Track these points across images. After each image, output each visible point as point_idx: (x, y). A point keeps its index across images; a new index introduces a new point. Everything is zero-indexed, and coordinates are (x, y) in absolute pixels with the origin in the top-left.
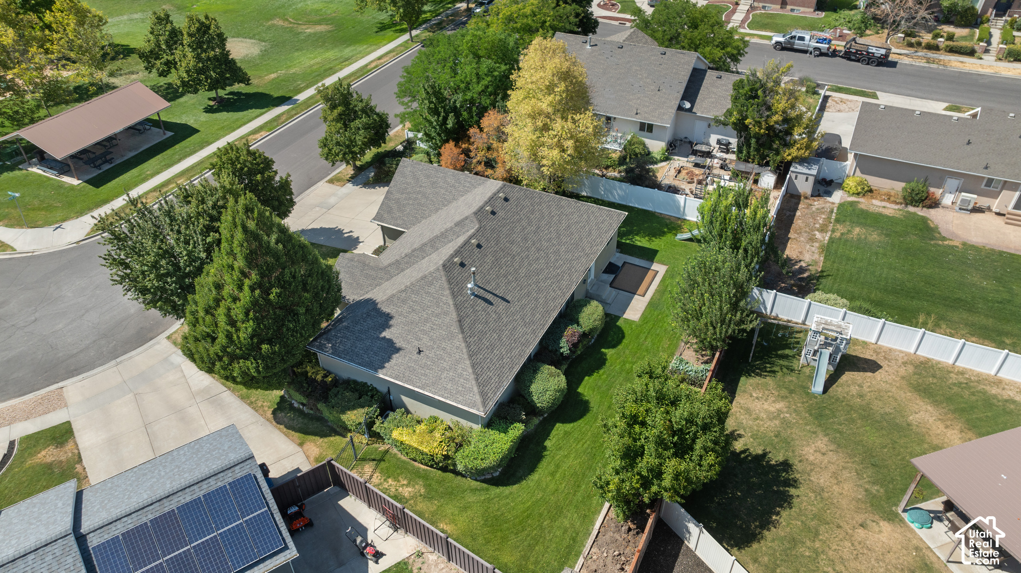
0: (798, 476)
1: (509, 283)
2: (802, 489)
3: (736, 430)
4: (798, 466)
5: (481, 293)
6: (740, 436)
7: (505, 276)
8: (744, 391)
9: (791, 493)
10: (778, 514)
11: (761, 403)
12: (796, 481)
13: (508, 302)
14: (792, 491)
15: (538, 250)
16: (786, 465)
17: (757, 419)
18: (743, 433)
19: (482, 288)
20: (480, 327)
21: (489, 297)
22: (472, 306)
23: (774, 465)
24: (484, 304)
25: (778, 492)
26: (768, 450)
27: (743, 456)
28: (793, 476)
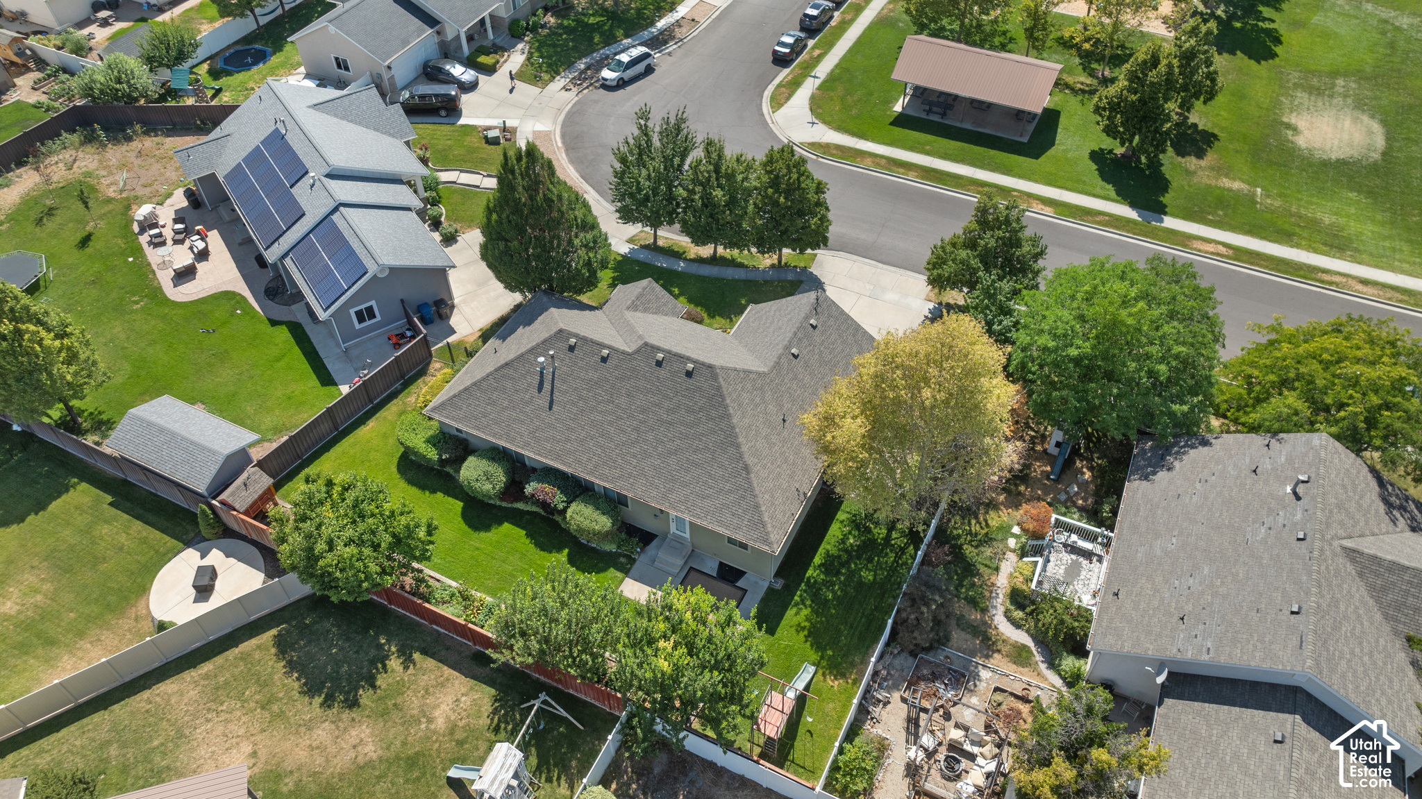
0: (335, 710)
1: (574, 404)
2: (318, 710)
3: (415, 664)
4: (346, 715)
5: (548, 378)
6: (406, 668)
7: (580, 398)
8: (472, 689)
9: (317, 698)
10: (298, 679)
11: (450, 703)
12: (329, 707)
13: (550, 408)
14: (318, 700)
15: (636, 429)
16: (353, 704)
17: (427, 691)
18: (409, 672)
19: (553, 376)
20: (509, 385)
21: (547, 386)
22: (528, 372)
23: (357, 692)
24: (536, 382)
25: (324, 687)
26: (378, 691)
27: (380, 665)
28: (336, 705)
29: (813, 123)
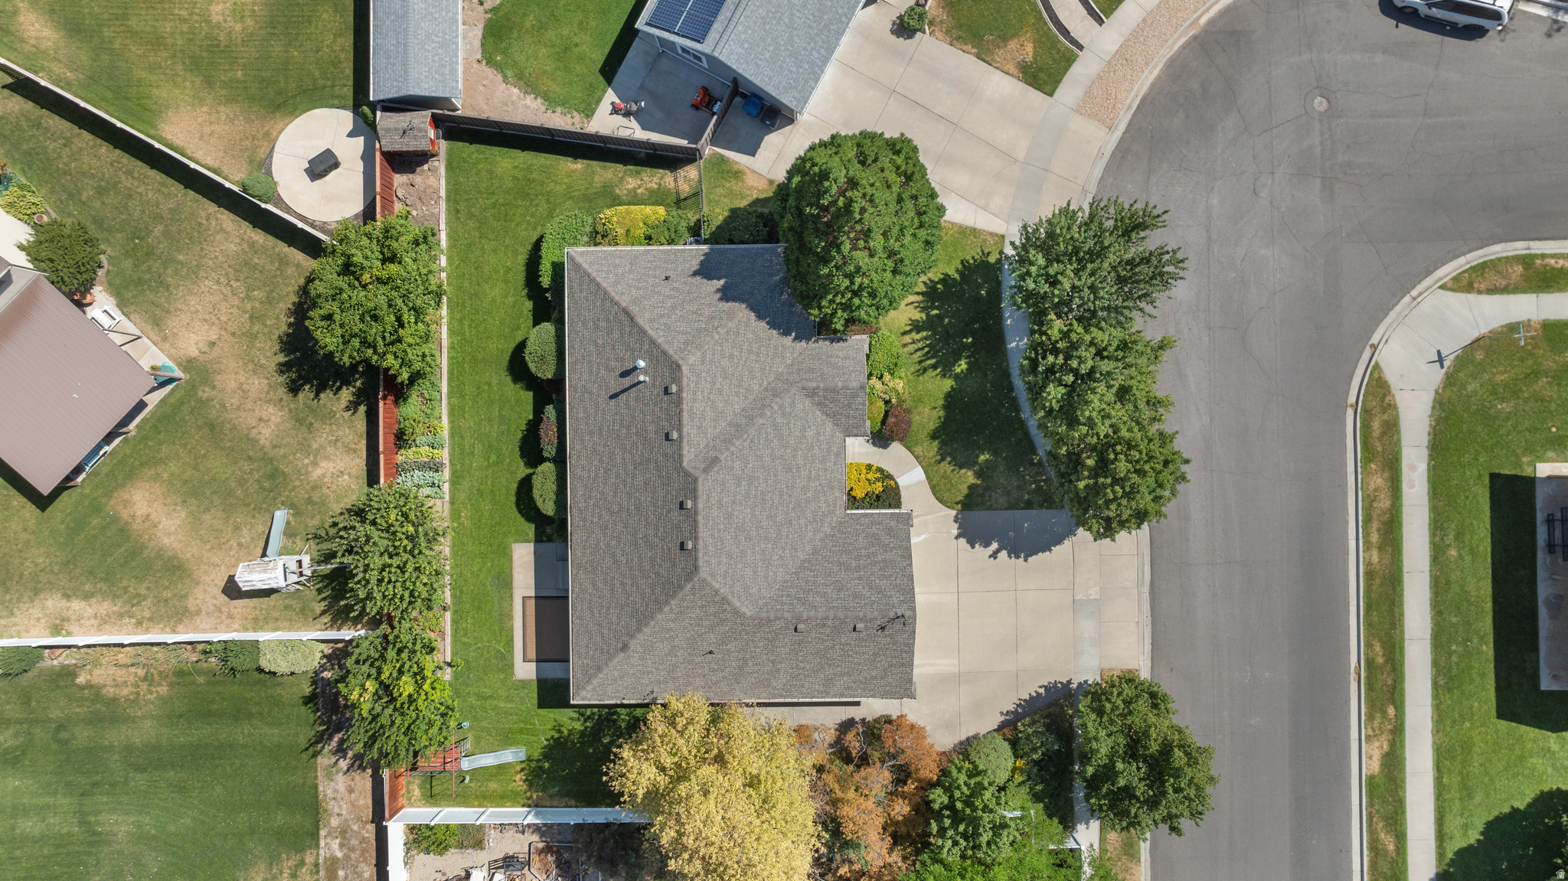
0: (281, 379)
1: (622, 424)
2: (273, 366)
3: (353, 414)
4: (282, 391)
5: (634, 379)
6: (347, 409)
8: (357, 478)
9: (283, 356)
11: (337, 468)
14: (282, 359)
17: (337, 441)
21: (627, 382)
23: (305, 384)
24: (625, 368)
26: (316, 402)
27: (338, 385)
28: (286, 376)
29: (1441, 360)
